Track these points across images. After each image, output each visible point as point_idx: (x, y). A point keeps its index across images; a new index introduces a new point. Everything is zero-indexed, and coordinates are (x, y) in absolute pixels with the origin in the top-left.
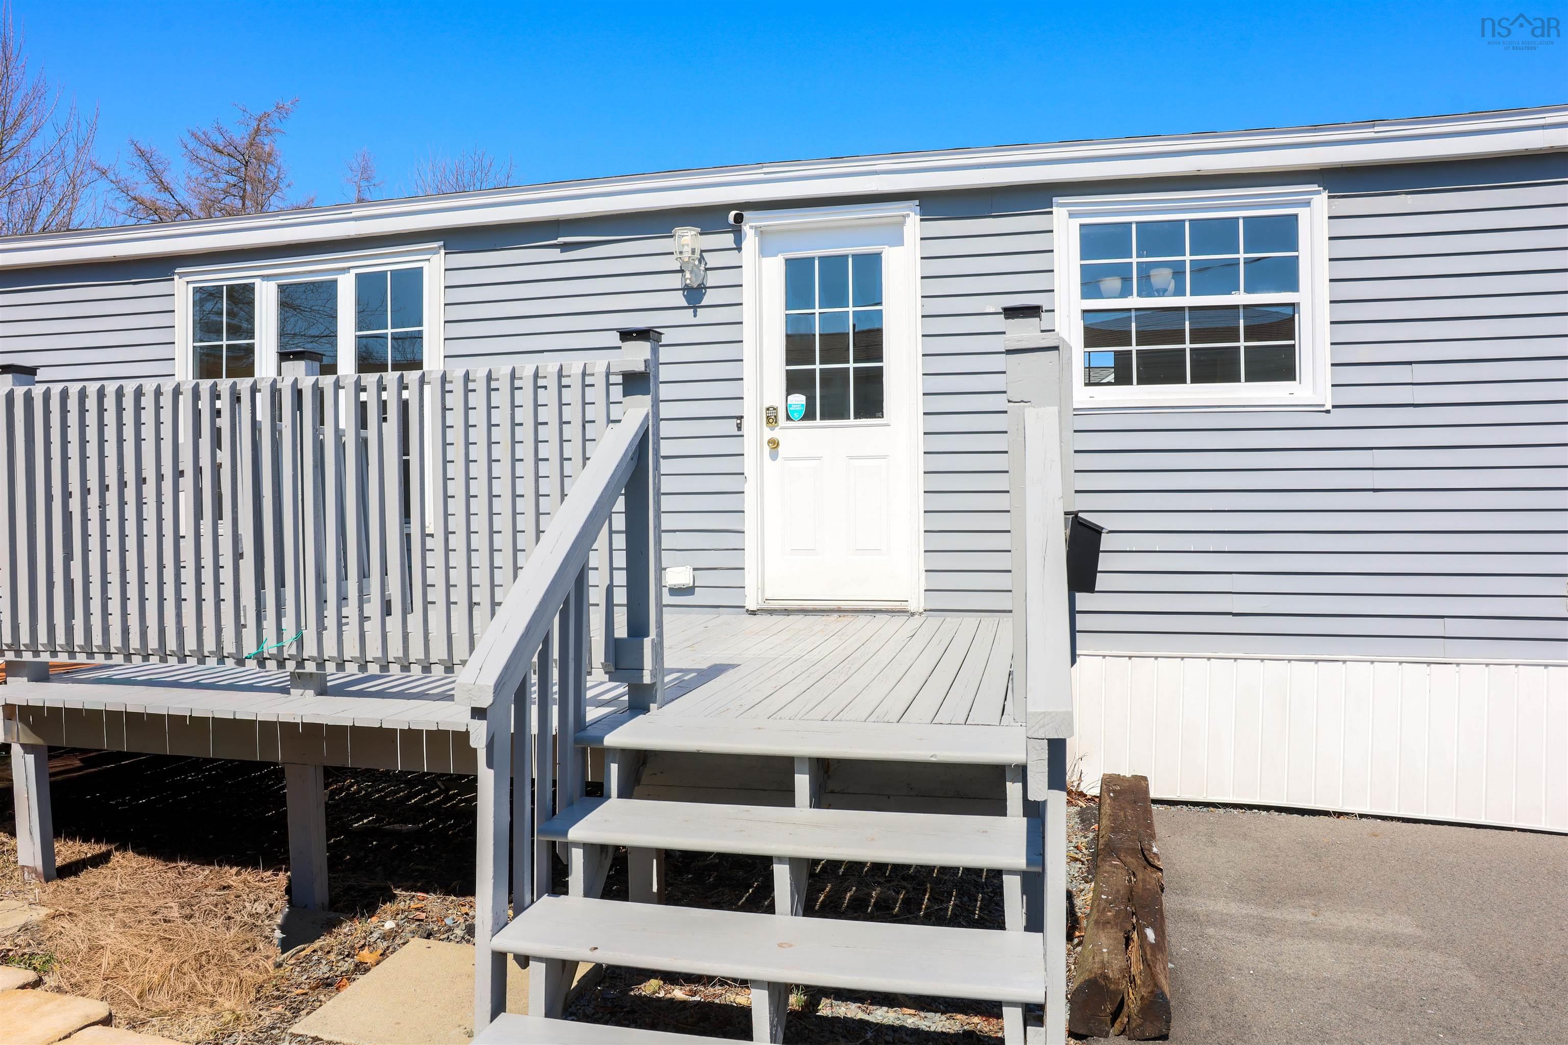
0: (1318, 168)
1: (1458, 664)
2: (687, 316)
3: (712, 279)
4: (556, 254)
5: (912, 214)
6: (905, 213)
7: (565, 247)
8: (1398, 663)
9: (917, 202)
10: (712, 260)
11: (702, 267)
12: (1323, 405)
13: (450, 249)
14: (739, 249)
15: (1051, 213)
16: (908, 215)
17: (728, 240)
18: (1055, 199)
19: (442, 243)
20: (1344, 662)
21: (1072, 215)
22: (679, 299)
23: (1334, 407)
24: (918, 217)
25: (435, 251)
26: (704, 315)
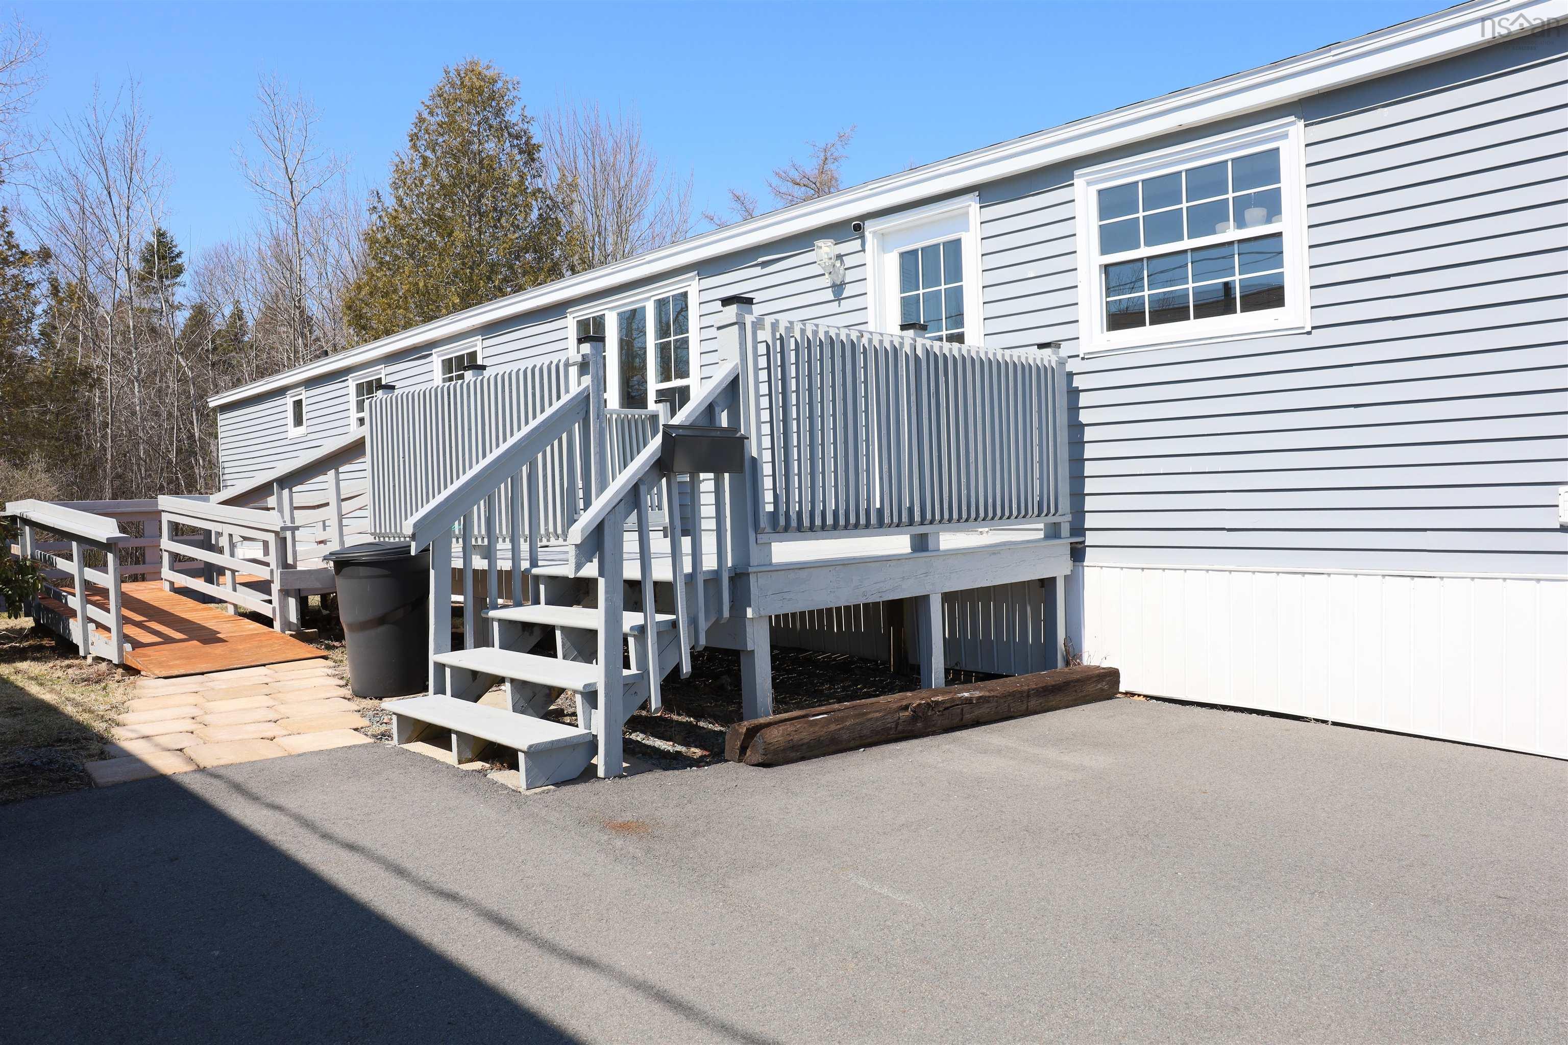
0: (1296, 99)
1: (1442, 578)
2: (834, 307)
3: (850, 276)
4: (758, 271)
5: (973, 204)
6: (967, 204)
7: (764, 264)
8: (1380, 577)
9: (977, 193)
10: (849, 261)
11: (842, 268)
12: (1303, 328)
13: (702, 276)
14: (863, 250)
15: (1072, 185)
16: (970, 205)
17: (856, 245)
18: (1077, 173)
19: (696, 272)
20: (1329, 574)
21: (1089, 183)
22: (829, 295)
23: (1313, 328)
24: (978, 206)
25: (692, 278)
26: (846, 305)
